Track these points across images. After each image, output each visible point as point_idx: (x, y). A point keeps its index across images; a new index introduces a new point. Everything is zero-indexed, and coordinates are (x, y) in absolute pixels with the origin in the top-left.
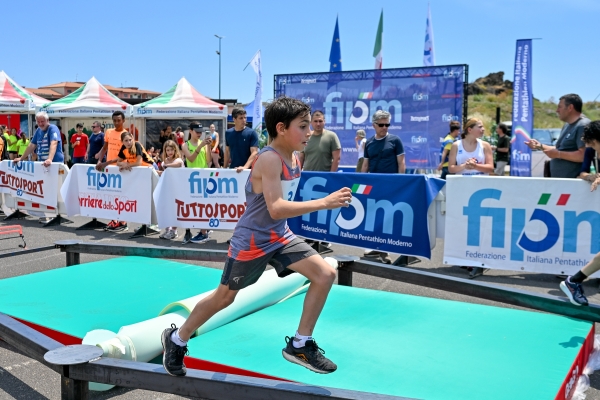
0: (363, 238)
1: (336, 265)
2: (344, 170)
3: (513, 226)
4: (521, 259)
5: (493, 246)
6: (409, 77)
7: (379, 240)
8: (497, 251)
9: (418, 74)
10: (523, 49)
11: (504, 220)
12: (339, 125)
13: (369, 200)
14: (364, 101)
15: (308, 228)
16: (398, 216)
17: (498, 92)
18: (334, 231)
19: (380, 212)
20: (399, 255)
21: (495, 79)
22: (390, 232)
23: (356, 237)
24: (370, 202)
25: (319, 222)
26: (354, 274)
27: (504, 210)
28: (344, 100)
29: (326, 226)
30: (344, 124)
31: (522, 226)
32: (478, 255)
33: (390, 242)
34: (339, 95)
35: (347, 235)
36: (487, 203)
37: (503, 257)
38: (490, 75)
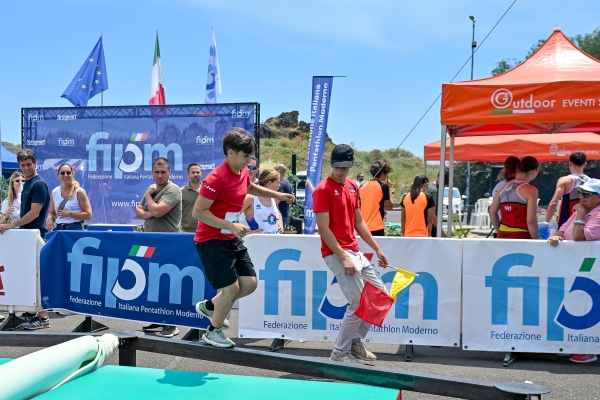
0: (147, 310)
1: (117, 343)
2: (114, 228)
3: (314, 290)
4: (323, 327)
5: (293, 314)
6: (190, 116)
7: (165, 312)
8: (298, 319)
9: (201, 113)
10: (322, 88)
11: (304, 285)
12: (107, 173)
13: (151, 265)
14: (137, 143)
15: (78, 301)
16: (187, 283)
17: (293, 135)
18: (110, 303)
19: (165, 280)
20: (189, 328)
21: (288, 119)
22: (178, 301)
23: (137, 309)
24: (153, 266)
25: (92, 292)
26: (138, 353)
27: (304, 272)
28: (113, 141)
29: (101, 298)
30: (112, 172)
31: (324, 290)
32: (277, 325)
33: (179, 313)
34: (106, 135)
35: (125, 307)
36: (286, 265)
37: (305, 327)
38: (283, 115)
